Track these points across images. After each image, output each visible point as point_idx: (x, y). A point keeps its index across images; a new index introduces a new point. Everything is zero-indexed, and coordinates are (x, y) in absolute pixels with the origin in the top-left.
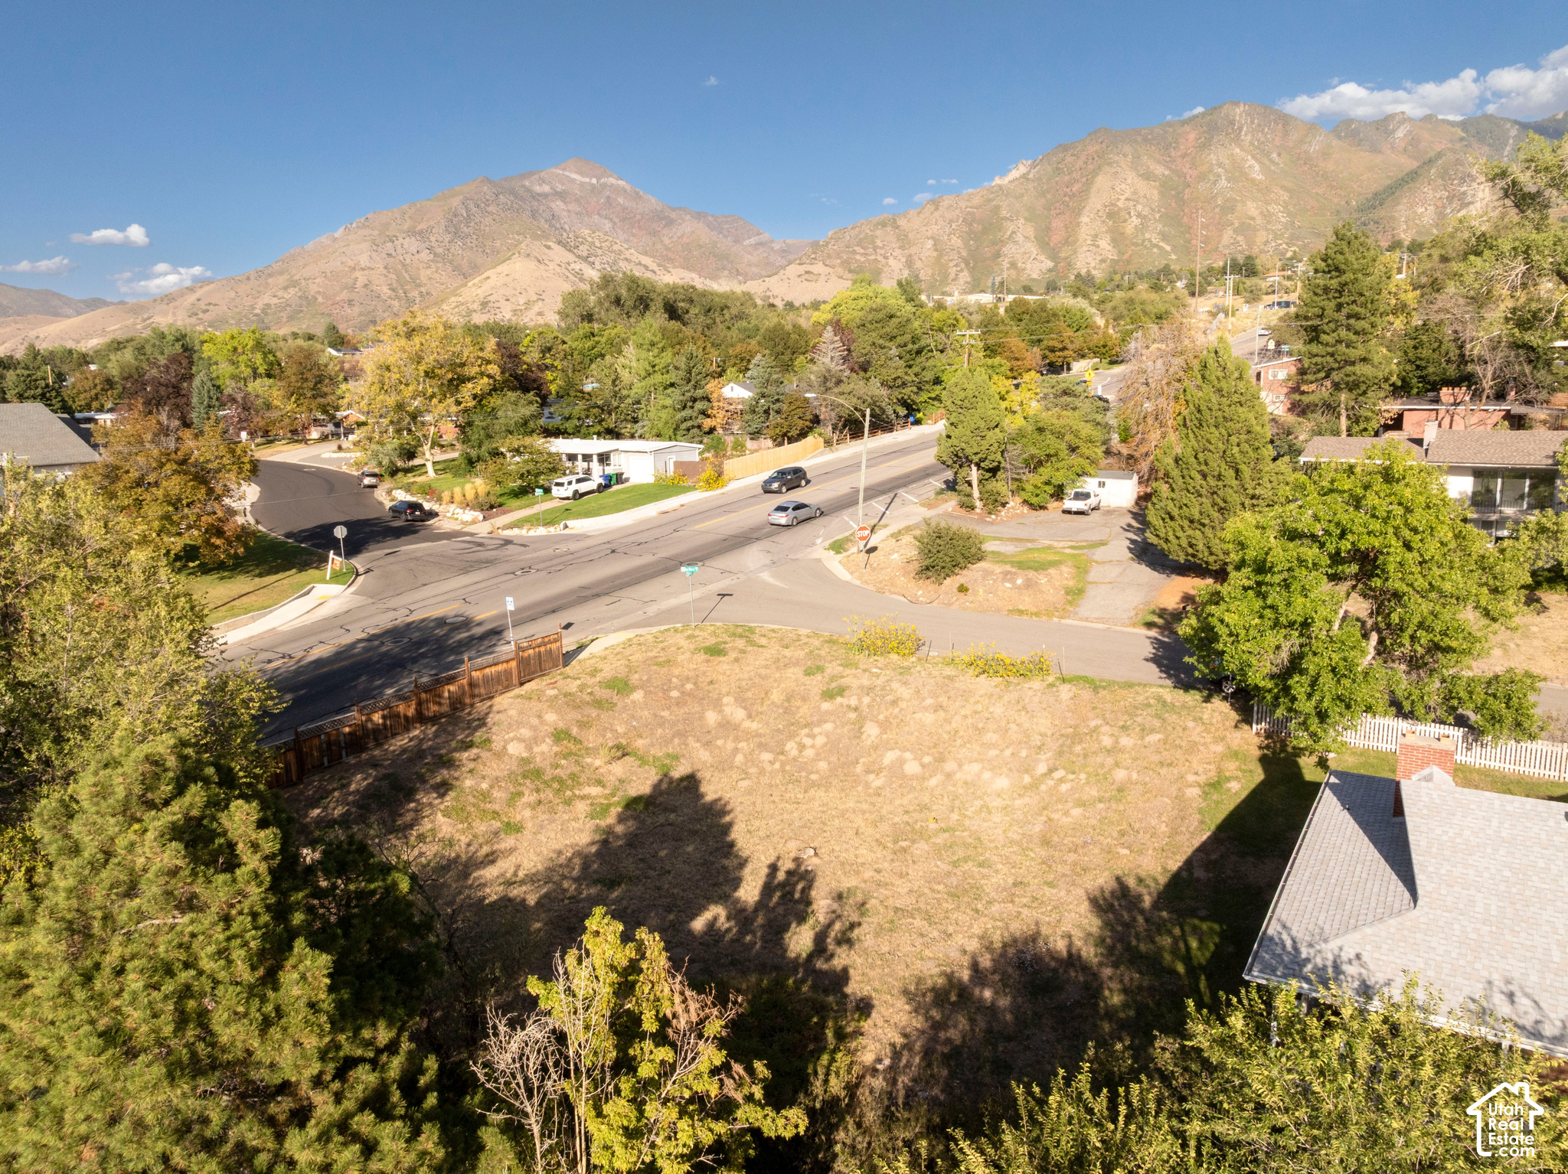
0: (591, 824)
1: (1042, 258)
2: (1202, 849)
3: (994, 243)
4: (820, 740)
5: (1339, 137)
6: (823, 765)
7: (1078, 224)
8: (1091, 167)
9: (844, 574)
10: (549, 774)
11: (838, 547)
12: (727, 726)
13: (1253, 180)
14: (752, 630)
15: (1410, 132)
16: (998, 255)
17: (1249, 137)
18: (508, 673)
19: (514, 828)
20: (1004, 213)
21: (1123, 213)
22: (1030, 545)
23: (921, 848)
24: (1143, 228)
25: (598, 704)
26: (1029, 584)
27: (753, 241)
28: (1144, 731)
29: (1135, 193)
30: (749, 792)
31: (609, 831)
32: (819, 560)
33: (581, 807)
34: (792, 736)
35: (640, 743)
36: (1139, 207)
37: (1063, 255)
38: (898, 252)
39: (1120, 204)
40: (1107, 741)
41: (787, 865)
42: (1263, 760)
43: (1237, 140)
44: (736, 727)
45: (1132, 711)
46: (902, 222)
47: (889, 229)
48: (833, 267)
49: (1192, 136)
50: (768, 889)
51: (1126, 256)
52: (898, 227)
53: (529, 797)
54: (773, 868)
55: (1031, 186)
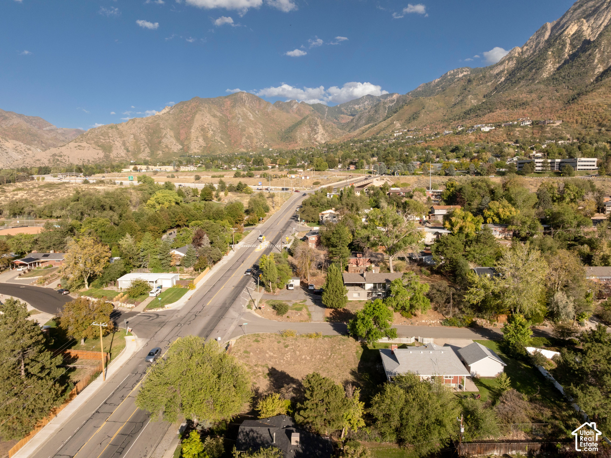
1: (178, 144)
3: (158, 138)
4: (289, 356)
6: (293, 361)
7: (190, 132)
8: (193, 111)
9: (259, 316)
13: (250, 120)
15: (297, 107)
16: (160, 142)
17: (248, 105)
20: (161, 126)
29: (210, 122)
32: (249, 312)
36: (212, 127)
37: (185, 143)
38: (118, 139)
39: (205, 126)
43: (244, 105)
46: (119, 127)
47: (114, 129)
49: (229, 103)
55: (171, 116)
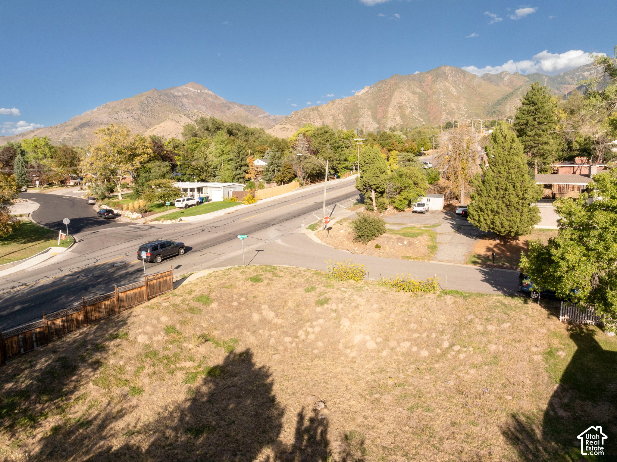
0: (185, 387)
1: (374, 123)
2: (556, 395)
3: (356, 117)
4: (317, 329)
5: (484, 80)
6: (320, 344)
7: (388, 110)
8: (392, 89)
9: (317, 240)
10: (162, 354)
11: (313, 228)
12: (264, 322)
13: (453, 95)
14: (275, 268)
15: (509, 78)
16: (357, 122)
17: (451, 79)
18: (141, 294)
19: (138, 391)
20: (359, 106)
21: (405, 107)
22: (404, 226)
23: (387, 399)
24: (412, 112)
25: (192, 310)
26: (410, 244)
27: (262, 115)
28: (500, 322)
29: (409, 99)
30: (280, 362)
31: (198, 391)
32: (304, 234)
33: (180, 375)
34: (301, 327)
35: (216, 333)
36: (411, 104)
37: (382, 122)
38: (319, 120)
39: (403, 103)
40: (480, 328)
41: (309, 414)
42: (572, 336)
43: (447, 79)
44: (270, 322)
45: (489, 310)
46: (320, 109)
47: (315, 111)
48: (293, 126)
49: (430, 78)
50: (299, 433)
51: (406, 123)
52: (319, 111)
53: (148, 370)
54: (301, 416)
55: (369, 96)
